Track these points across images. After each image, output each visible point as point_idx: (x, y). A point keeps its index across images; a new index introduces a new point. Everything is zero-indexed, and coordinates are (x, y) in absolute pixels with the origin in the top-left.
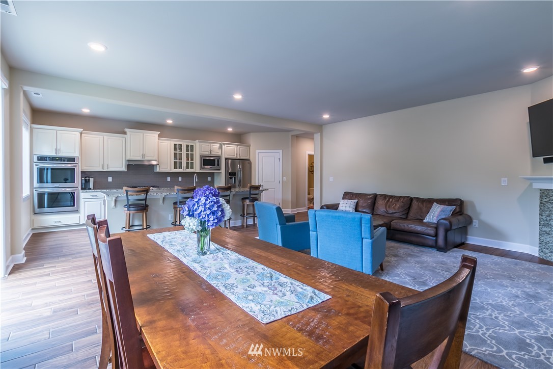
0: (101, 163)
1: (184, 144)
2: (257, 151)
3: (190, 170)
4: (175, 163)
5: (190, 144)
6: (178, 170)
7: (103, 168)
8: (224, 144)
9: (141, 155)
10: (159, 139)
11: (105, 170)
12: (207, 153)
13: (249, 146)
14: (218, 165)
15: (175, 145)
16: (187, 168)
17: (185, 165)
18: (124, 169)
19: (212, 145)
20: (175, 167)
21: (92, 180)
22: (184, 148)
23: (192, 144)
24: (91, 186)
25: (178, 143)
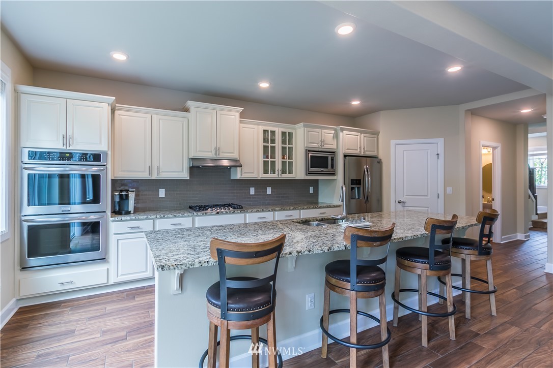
0: (148, 164)
1: (278, 129)
2: (393, 142)
3: (287, 176)
4: (266, 163)
5: (287, 131)
6: (269, 176)
7: (150, 173)
8: (342, 130)
9: (213, 148)
10: (241, 122)
11: (154, 177)
12: (315, 145)
13: (377, 134)
14: (332, 167)
15: (265, 132)
16: (284, 172)
17: (280, 168)
18: (185, 175)
19: (324, 131)
20: (266, 172)
21: (132, 196)
22: (278, 138)
23: (290, 131)
24: (131, 208)
25: (270, 129)
